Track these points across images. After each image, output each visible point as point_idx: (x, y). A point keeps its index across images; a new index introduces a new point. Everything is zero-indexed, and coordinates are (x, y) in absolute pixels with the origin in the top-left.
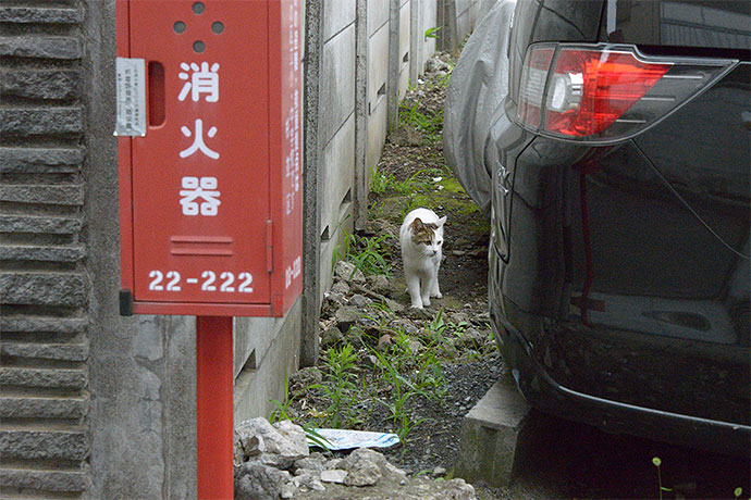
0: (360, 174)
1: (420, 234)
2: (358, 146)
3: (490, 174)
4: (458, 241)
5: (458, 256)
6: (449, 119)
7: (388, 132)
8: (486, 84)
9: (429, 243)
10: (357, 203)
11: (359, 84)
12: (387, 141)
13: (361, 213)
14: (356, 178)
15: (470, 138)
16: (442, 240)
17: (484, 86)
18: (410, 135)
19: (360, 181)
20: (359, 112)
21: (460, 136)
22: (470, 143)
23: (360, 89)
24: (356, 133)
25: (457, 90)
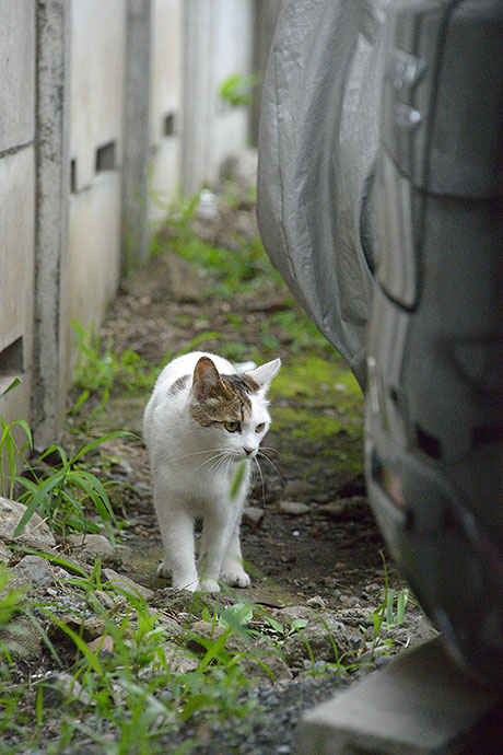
0: (47, 311)
1: (213, 401)
2: (44, 239)
3: (372, 267)
4: (291, 486)
5: (292, 516)
6: (274, 132)
7: (123, 271)
8: (369, 38)
9: (237, 427)
10: (38, 383)
11: (46, 78)
12: (122, 292)
13: (49, 408)
14: (37, 321)
15: (325, 182)
16: (266, 418)
17: (363, 45)
18: (176, 277)
19: (47, 327)
20: (46, 149)
21: (300, 174)
22: (325, 195)
23: (48, 91)
24: (38, 206)
25: (294, 56)
